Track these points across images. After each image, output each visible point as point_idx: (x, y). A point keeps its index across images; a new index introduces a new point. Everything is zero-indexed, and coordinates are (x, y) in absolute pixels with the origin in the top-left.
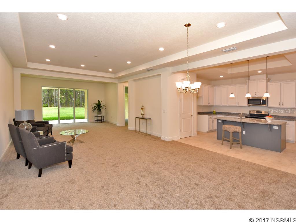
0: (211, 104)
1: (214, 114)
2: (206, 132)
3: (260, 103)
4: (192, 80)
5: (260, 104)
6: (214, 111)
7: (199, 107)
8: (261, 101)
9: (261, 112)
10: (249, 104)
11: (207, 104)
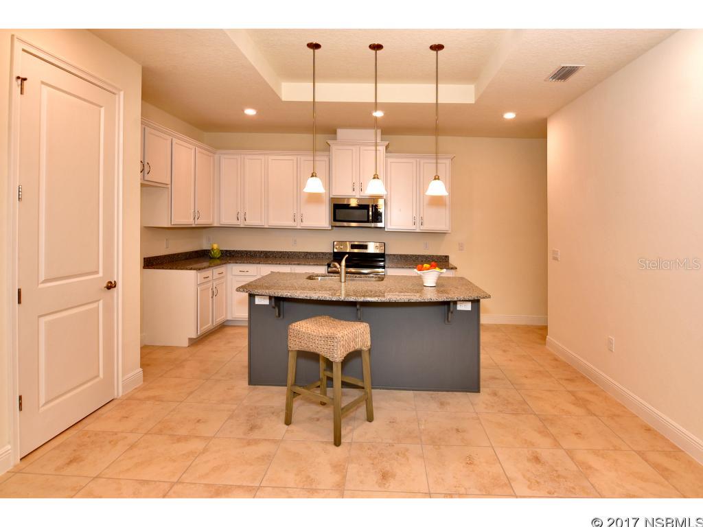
0: (202, 221)
1: (212, 258)
2: (186, 343)
3: (366, 220)
4: (120, 90)
5: (368, 221)
6: (215, 246)
7: (150, 231)
8: (371, 213)
9: (365, 247)
10: (335, 220)
11: (188, 221)
